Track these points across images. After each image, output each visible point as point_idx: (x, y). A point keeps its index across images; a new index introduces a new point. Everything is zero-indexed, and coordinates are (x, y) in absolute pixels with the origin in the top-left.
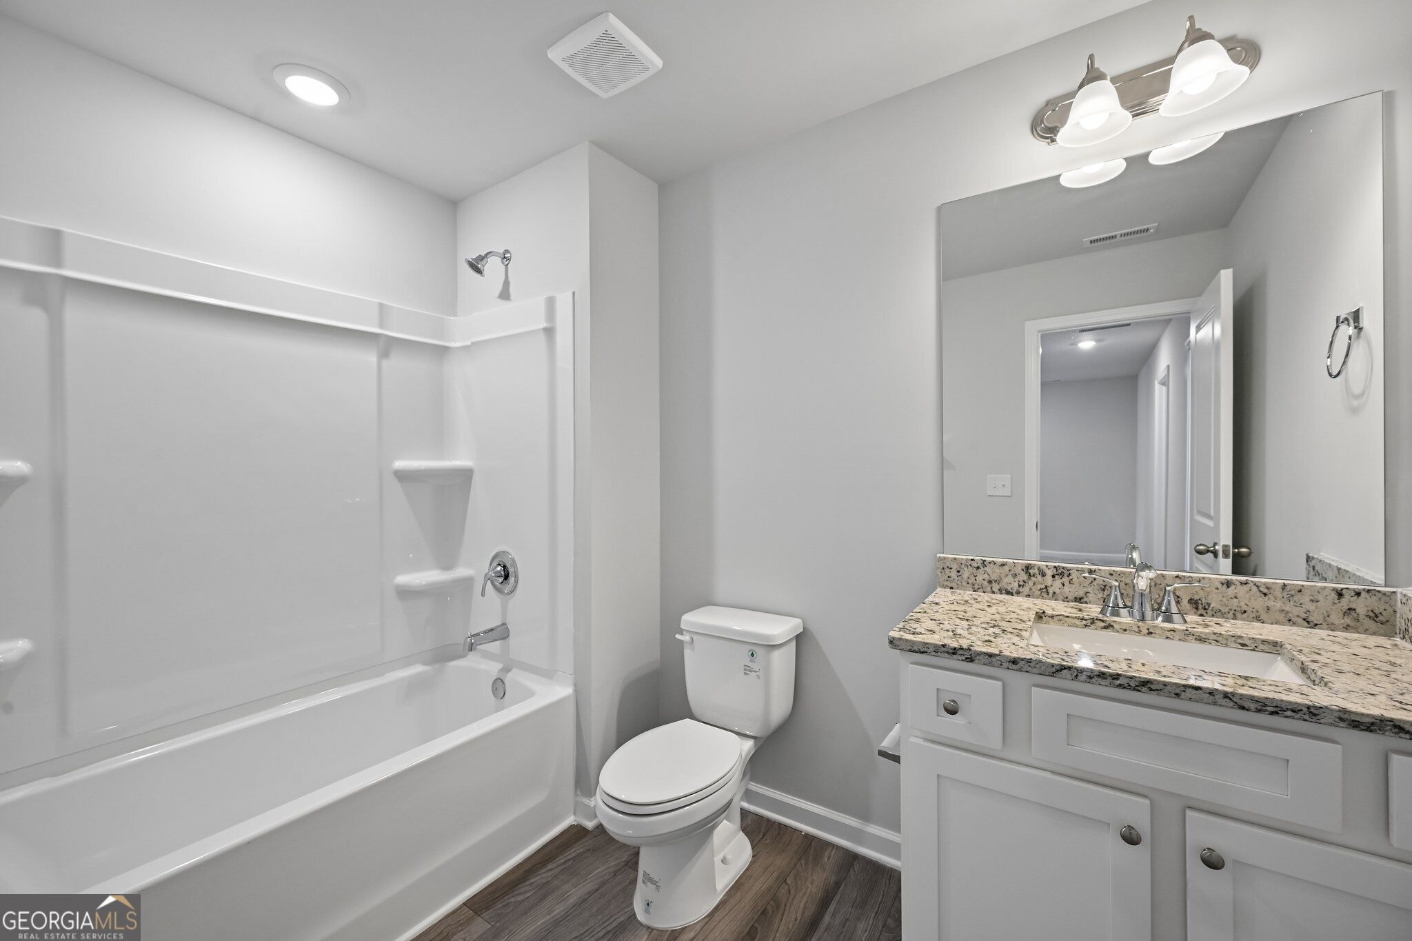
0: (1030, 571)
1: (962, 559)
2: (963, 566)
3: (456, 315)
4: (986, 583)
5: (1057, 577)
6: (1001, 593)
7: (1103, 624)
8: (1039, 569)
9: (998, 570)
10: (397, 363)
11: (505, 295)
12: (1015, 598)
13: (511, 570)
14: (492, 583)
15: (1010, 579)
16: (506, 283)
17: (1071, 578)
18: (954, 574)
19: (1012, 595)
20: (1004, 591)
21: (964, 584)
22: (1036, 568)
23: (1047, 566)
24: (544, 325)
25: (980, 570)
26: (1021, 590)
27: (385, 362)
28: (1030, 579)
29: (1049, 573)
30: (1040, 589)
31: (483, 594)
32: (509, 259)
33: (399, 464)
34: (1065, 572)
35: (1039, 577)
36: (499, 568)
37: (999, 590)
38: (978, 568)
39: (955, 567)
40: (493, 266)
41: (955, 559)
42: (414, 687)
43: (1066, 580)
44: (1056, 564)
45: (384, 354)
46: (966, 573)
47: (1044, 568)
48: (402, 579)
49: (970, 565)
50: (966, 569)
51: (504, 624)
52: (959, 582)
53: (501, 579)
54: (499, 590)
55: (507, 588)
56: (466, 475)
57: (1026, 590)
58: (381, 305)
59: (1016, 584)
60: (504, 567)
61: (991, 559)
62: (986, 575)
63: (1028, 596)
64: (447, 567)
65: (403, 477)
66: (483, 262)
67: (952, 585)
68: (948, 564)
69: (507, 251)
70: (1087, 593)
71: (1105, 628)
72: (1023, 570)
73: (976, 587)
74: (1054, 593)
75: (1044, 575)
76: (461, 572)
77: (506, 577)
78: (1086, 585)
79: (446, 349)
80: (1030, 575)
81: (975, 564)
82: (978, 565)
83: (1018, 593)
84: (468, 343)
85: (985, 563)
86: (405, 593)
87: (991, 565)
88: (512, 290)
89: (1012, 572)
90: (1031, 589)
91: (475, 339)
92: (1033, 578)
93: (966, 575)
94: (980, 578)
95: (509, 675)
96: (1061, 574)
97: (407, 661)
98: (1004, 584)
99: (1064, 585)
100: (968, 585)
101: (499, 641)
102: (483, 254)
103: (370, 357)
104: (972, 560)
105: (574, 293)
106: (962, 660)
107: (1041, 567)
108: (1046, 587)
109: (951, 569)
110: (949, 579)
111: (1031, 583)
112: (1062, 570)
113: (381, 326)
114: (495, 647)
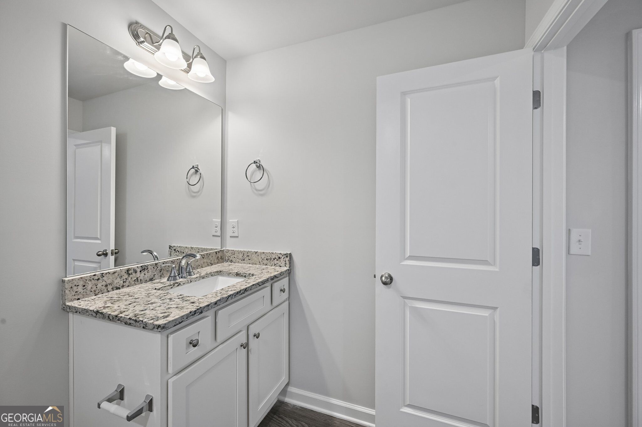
0: (129, 272)
1: (87, 277)
2: (87, 281)
4: (104, 287)
5: (142, 271)
6: (113, 290)
7: (177, 284)
8: (134, 270)
9: (111, 277)
12: (122, 290)
15: (119, 279)
17: (148, 270)
18: (80, 289)
19: (120, 289)
20: (115, 288)
21: (88, 292)
22: (132, 270)
23: (137, 267)
25: (100, 281)
26: (124, 284)
28: (129, 276)
29: (138, 270)
30: (134, 280)
34: (146, 268)
35: (134, 274)
37: (112, 289)
38: (98, 279)
39: (81, 283)
41: (81, 278)
43: (146, 272)
44: (141, 265)
46: (90, 285)
47: (136, 268)
49: (93, 279)
50: (90, 283)
52: (84, 293)
57: (127, 284)
59: (122, 282)
61: (107, 271)
62: (104, 282)
63: (128, 286)
67: (78, 297)
68: (76, 283)
70: (154, 275)
71: (178, 286)
72: (125, 273)
73: (97, 292)
74: (141, 280)
75: (136, 272)
78: (154, 271)
80: (129, 275)
81: (96, 278)
82: (99, 277)
83: (123, 286)
85: (103, 275)
87: (107, 275)
89: (120, 276)
90: (129, 282)
92: (131, 276)
93: (89, 288)
94: (99, 286)
96: (144, 269)
98: (115, 285)
99: (145, 274)
100: (91, 293)
104: (94, 275)
106: (198, 315)
107: (135, 268)
108: (137, 278)
109: (78, 286)
110: (76, 293)
111: (130, 279)
112: (144, 267)
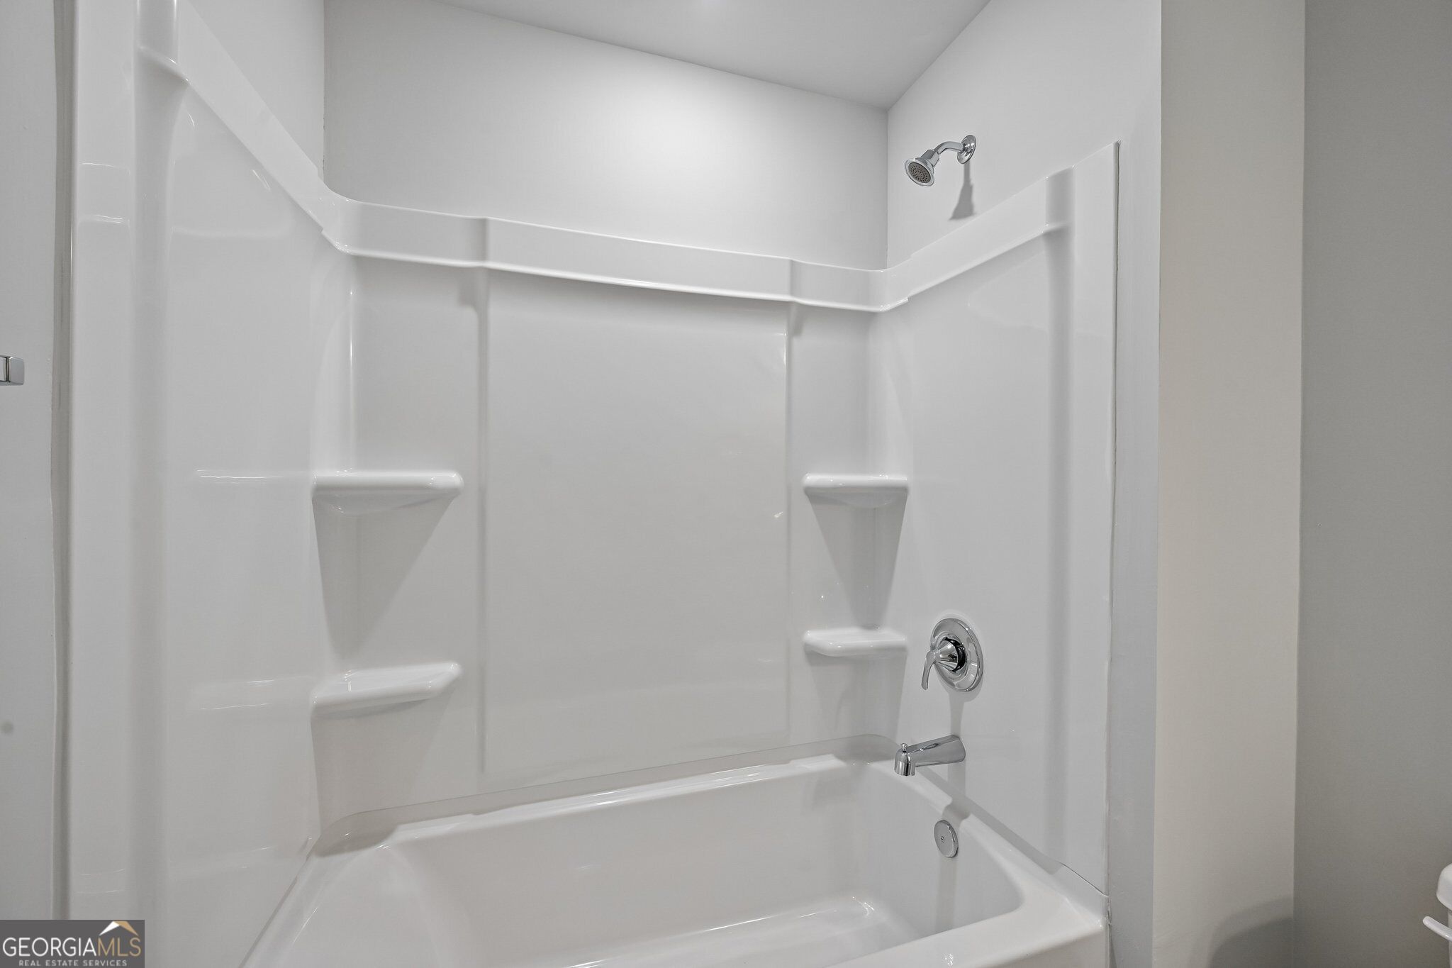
3: (884, 267)
10: (813, 340)
11: (964, 209)
13: (969, 649)
14: (938, 668)
16: (967, 190)
24: (1046, 227)
27: (795, 341)
31: (925, 683)
32: (971, 151)
33: (812, 479)
36: (950, 646)
40: (947, 168)
42: (825, 788)
45: (795, 331)
48: (815, 636)
51: (955, 737)
53: (954, 665)
54: (949, 682)
55: (960, 680)
56: (898, 495)
58: (792, 263)
60: (956, 644)
64: (871, 624)
65: (817, 496)
66: (933, 161)
69: (970, 138)
76: (888, 636)
77: (961, 660)
79: (872, 315)
84: (904, 300)
86: (815, 656)
88: (976, 198)
91: (913, 292)
95: (964, 823)
97: (817, 750)
101: (946, 765)
102: (933, 148)
103: (776, 334)
105: (1118, 146)
113: (792, 293)
114: (942, 770)
